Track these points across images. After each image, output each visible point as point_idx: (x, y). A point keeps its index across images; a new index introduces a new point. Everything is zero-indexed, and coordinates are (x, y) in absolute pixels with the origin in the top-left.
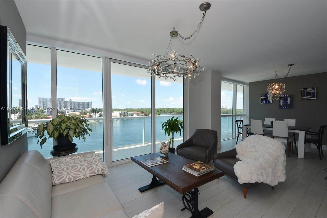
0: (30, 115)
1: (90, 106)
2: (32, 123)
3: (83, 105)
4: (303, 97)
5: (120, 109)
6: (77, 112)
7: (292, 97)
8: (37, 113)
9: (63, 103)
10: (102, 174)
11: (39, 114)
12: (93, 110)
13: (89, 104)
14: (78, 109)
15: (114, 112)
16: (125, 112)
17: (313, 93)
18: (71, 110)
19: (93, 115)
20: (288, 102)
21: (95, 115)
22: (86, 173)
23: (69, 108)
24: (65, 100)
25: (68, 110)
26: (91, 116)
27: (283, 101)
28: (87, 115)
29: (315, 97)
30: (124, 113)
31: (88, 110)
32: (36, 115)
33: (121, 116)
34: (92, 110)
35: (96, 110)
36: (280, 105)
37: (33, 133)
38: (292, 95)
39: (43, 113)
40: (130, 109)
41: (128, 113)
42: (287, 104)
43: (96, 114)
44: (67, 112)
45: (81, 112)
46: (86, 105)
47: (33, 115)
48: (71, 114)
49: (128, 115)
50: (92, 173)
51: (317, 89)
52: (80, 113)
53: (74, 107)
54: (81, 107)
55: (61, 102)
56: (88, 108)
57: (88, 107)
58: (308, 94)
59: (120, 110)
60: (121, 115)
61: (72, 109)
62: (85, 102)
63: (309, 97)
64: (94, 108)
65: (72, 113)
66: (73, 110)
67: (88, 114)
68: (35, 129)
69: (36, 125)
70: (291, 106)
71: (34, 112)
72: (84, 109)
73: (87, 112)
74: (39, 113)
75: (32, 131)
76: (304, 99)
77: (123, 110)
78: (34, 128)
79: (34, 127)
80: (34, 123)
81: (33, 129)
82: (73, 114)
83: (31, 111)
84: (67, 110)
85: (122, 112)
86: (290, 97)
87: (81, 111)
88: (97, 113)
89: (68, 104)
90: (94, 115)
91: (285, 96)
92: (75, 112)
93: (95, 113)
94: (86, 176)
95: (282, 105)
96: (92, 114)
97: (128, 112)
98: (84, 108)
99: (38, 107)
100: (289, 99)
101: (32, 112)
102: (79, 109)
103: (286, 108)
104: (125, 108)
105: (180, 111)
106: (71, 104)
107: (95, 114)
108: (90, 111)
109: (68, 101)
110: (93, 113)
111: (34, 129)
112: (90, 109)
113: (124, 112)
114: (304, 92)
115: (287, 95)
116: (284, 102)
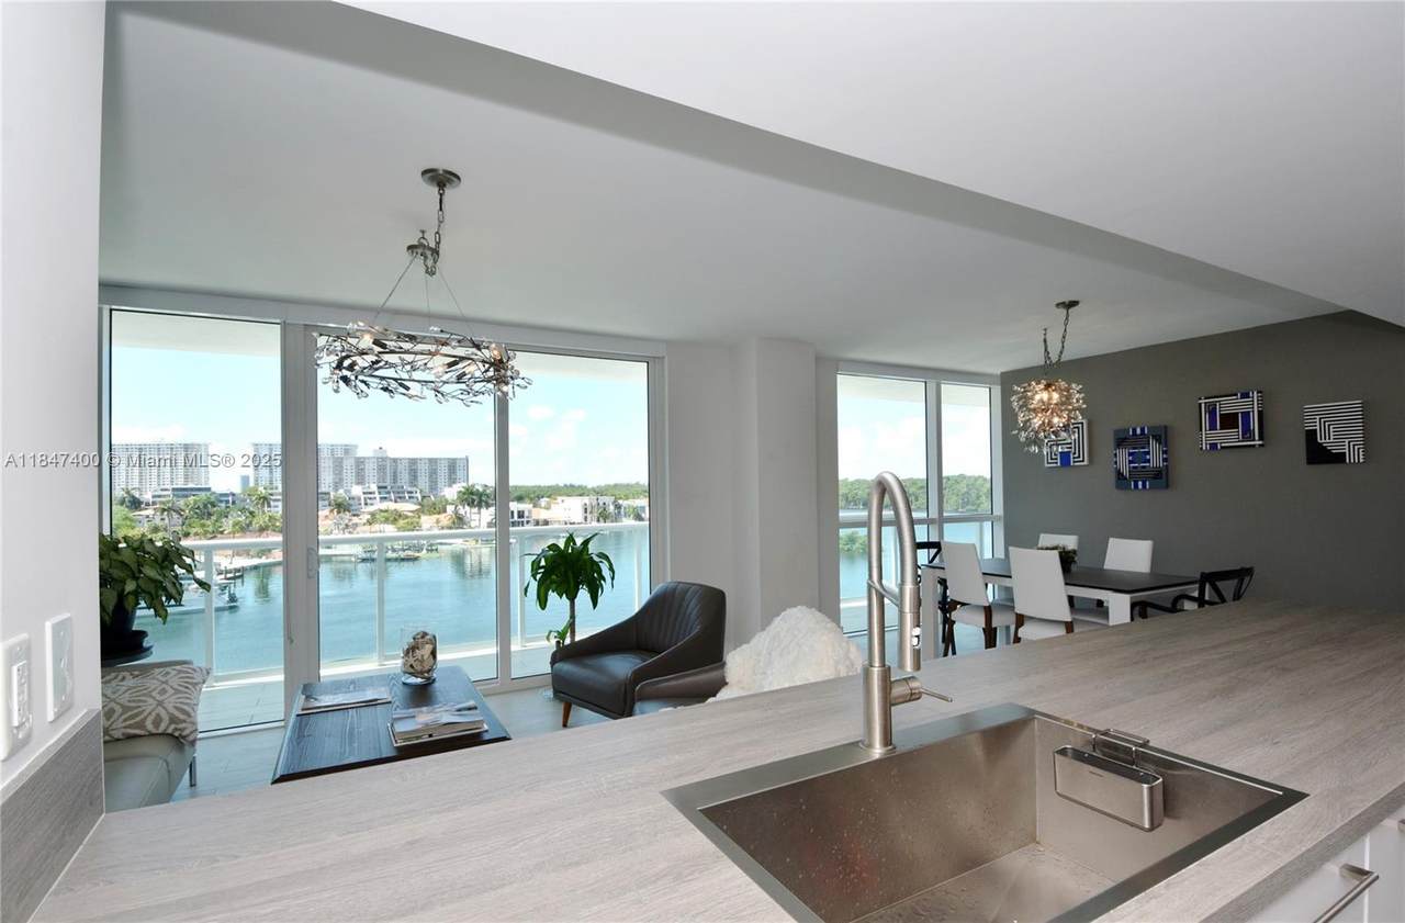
0: (214, 518)
1: (460, 474)
2: (221, 552)
3: (433, 474)
4: (1207, 437)
5: (589, 487)
6: (407, 501)
7: (1162, 435)
8: (243, 510)
9: (349, 464)
10: (171, 735)
11: (251, 513)
12: (472, 493)
13: (454, 468)
14: (409, 489)
15: (560, 499)
16: (608, 500)
17: (1246, 415)
18: (380, 493)
19: (468, 515)
20: (1149, 461)
21: (476, 517)
22: (114, 726)
23: (374, 488)
24: (360, 453)
25: (370, 493)
26: (459, 521)
27: (1130, 454)
28: (444, 515)
29: (1257, 438)
30: (601, 504)
31: (451, 493)
32: (240, 516)
33: (589, 519)
34: (464, 494)
35: (480, 495)
36: (1119, 474)
37: (219, 591)
38: (1166, 427)
39: (269, 506)
40: (632, 486)
41: (618, 507)
42: (1144, 467)
43: (483, 510)
44: (366, 504)
45: (420, 504)
46: (443, 472)
47: (227, 517)
48: (381, 511)
49: (619, 512)
50: (135, 728)
51: (1262, 401)
52: (419, 507)
53: (395, 481)
54: (423, 482)
55: (342, 458)
56: (450, 486)
57: (452, 481)
58: (1229, 421)
59: (589, 490)
60: (591, 512)
61: (386, 487)
62: (441, 459)
63: (1231, 437)
64: (473, 486)
65: (385, 505)
66: (389, 493)
67: (450, 509)
68: (231, 575)
69: (236, 557)
70: (1160, 478)
71: (234, 503)
72: (436, 489)
73: (447, 502)
74: (251, 509)
75: (219, 585)
76: (1214, 446)
77: (599, 492)
78: (227, 572)
79: (230, 567)
80: (230, 552)
81: (223, 576)
82: (386, 511)
83: (221, 501)
84: (364, 493)
85: (595, 503)
86: (1158, 439)
87: (424, 497)
88: (488, 506)
89: (371, 470)
90: (474, 517)
91: (1138, 431)
92: (396, 502)
93: (480, 506)
94: (110, 735)
95: (1126, 472)
96: (465, 510)
97: (620, 502)
98: (434, 486)
99: (252, 484)
100: (1154, 446)
101: (223, 505)
102: (414, 489)
103: (1144, 486)
104: (612, 483)
105: (862, 494)
106: (381, 469)
107: (479, 509)
108: (459, 497)
109: (371, 454)
110: (471, 504)
111: (229, 575)
112: (459, 487)
113: (602, 499)
114: (1212, 413)
115: (1142, 430)
116: (1134, 458)
